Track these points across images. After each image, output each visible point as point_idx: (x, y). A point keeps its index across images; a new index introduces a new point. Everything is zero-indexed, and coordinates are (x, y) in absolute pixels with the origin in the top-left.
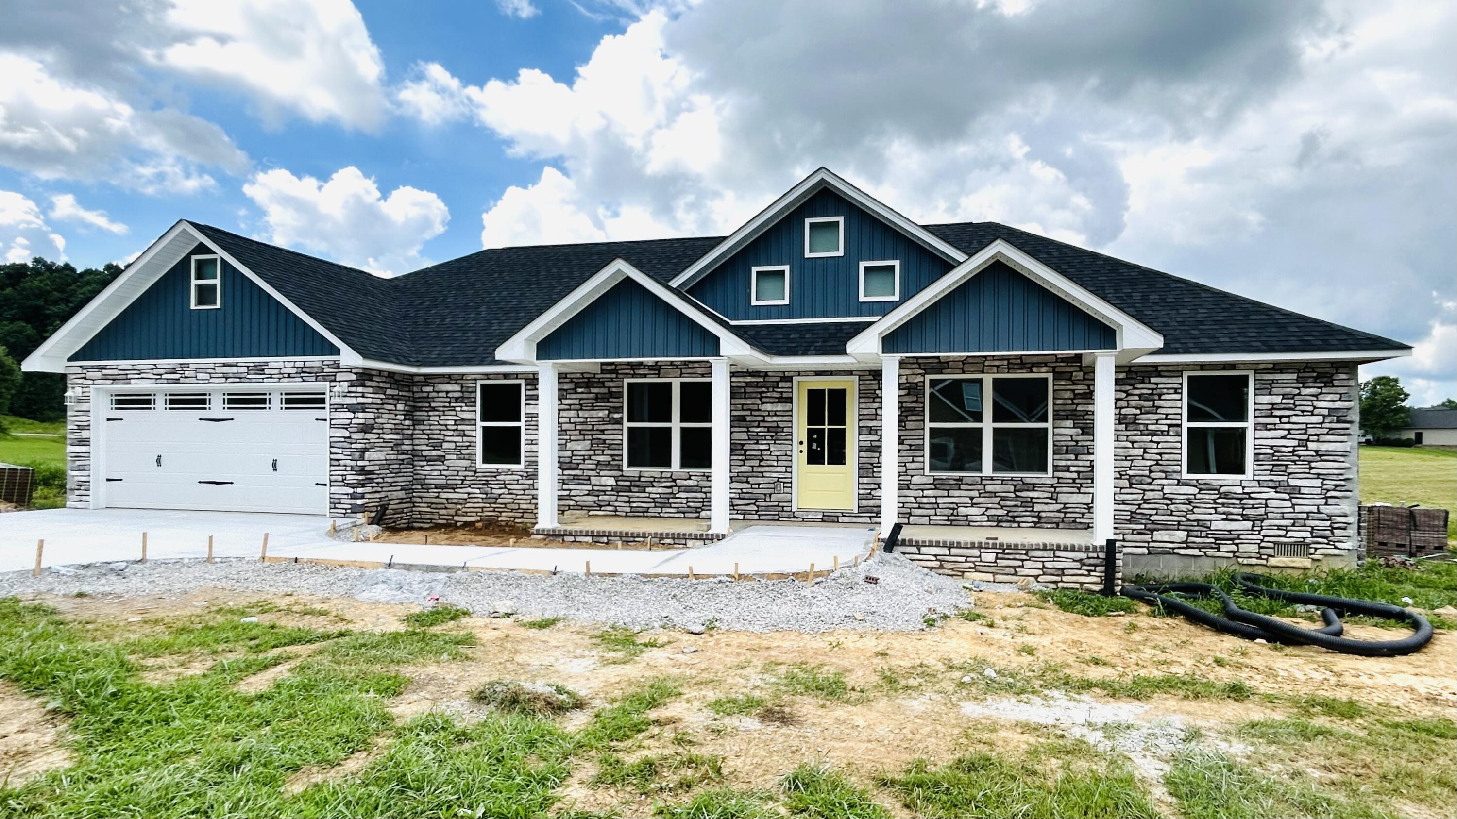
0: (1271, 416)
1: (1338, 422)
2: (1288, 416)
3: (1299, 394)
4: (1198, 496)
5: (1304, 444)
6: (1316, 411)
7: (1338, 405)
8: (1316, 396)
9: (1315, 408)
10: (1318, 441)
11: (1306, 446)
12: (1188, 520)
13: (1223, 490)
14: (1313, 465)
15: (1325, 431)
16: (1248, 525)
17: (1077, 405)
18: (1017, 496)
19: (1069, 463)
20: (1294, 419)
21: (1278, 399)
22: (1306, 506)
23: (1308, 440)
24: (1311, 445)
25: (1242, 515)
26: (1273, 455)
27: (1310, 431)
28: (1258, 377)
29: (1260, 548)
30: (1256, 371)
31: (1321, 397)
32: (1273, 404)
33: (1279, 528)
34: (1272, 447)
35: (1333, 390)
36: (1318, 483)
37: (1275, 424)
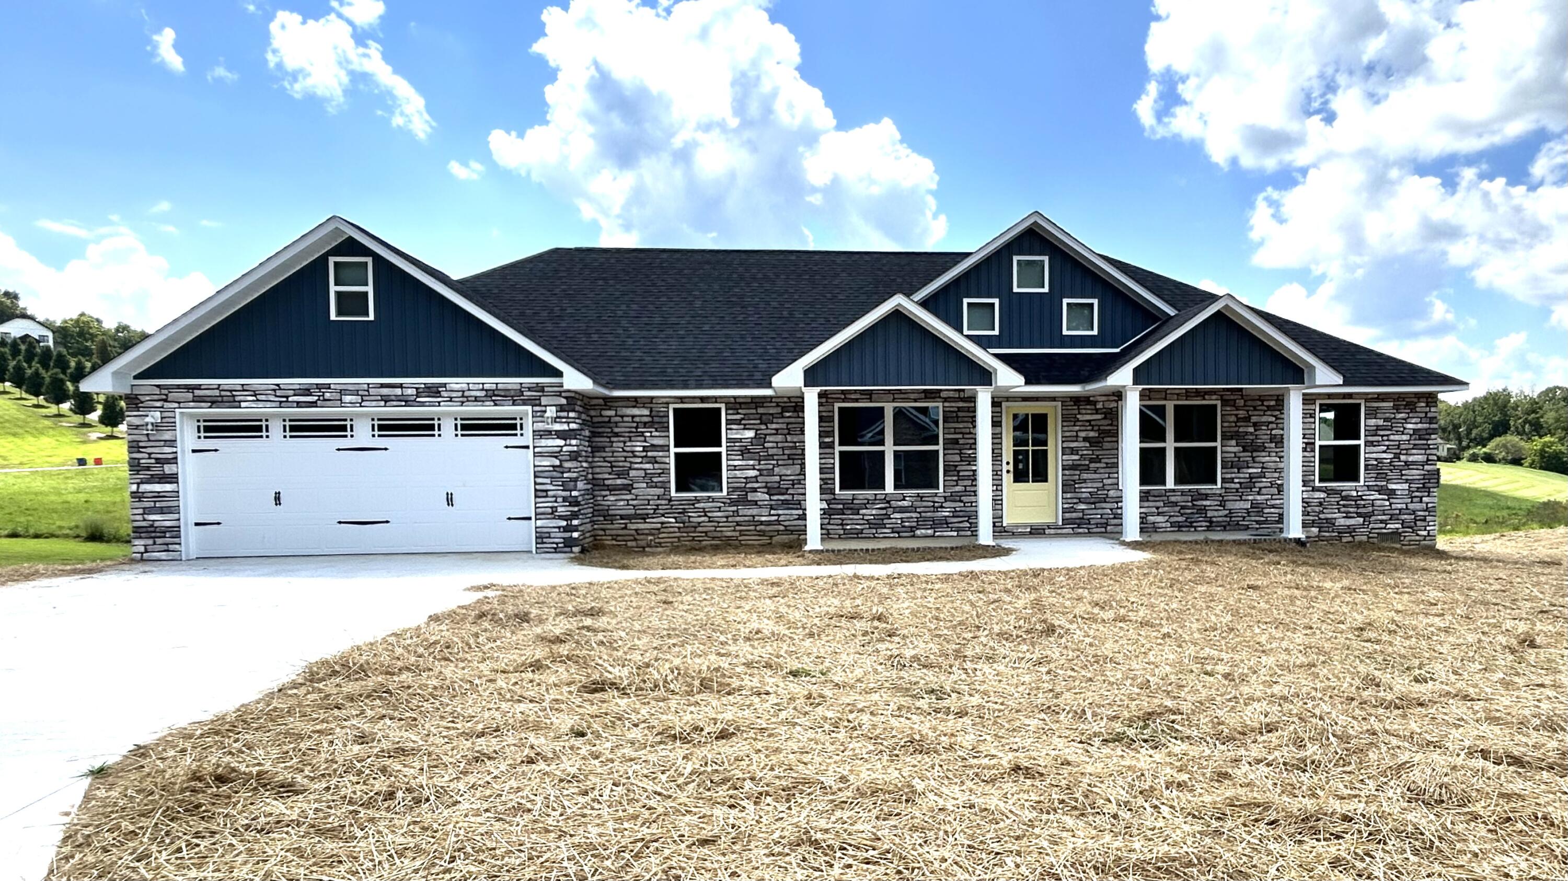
0: (1376, 435)
1: (1420, 439)
2: (1387, 435)
3: (1394, 418)
4: (1327, 499)
5: (1397, 456)
6: (1406, 431)
7: (1420, 426)
8: (1405, 419)
9: (1405, 428)
10: (1406, 454)
11: (1399, 458)
12: (1320, 519)
13: (1344, 494)
14: (1404, 472)
15: (1411, 446)
16: (1361, 520)
17: (1239, 427)
18: (1194, 505)
19: (1233, 475)
20: (1392, 437)
21: (1381, 422)
22: (1399, 505)
23: (1400, 454)
24: (1403, 458)
25: (1357, 513)
26: (1377, 465)
27: (1402, 447)
28: (1368, 404)
29: (1369, 538)
30: (1366, 400)
31: (1408, 420)
32: (1377, 426)
33: (1382, 522)
34: (1376, 459)
35: (1415, 415)
36: (1406, 486)
37: (1378, 441)
